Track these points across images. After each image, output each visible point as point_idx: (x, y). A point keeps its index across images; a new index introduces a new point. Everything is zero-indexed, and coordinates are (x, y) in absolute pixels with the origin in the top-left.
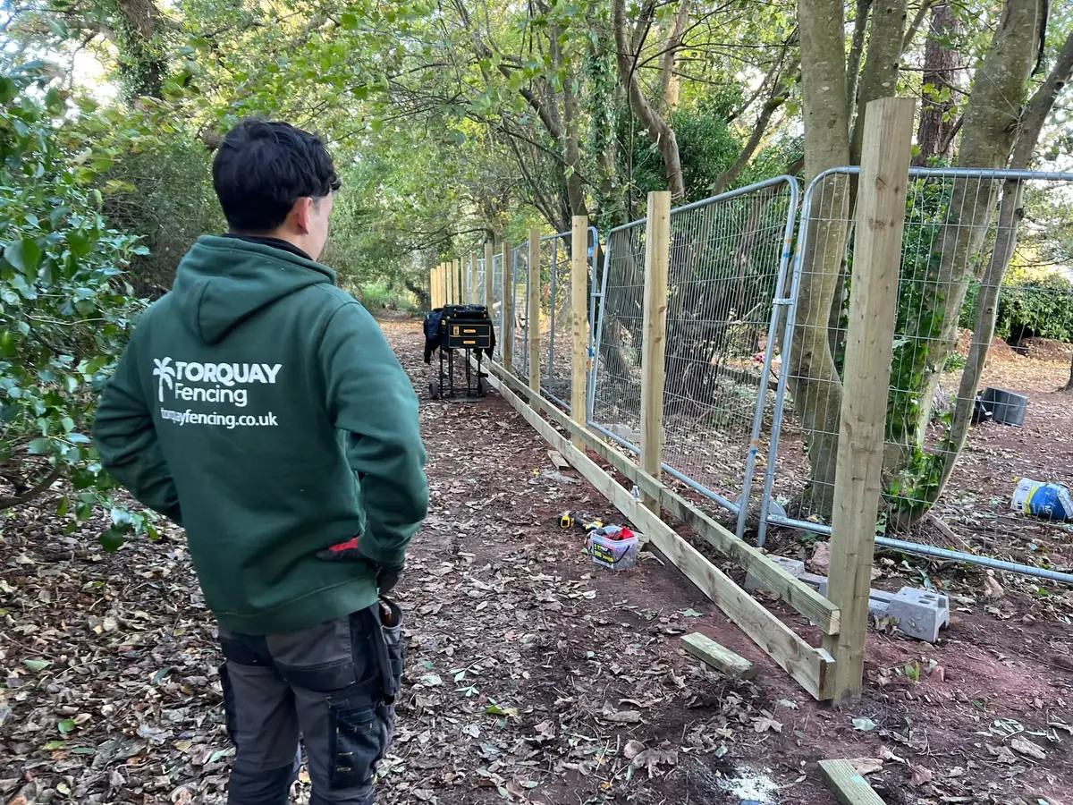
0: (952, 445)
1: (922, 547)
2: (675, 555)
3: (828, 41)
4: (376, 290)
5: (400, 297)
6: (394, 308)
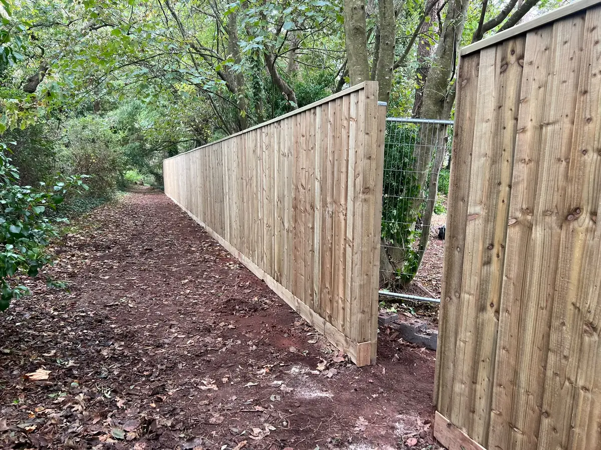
0: (422, 247)
1: (411, 296)
2: (294, 305)
3: (359, 57)
4: (132, 174)
5: (146, 178)
6: (142, 184)
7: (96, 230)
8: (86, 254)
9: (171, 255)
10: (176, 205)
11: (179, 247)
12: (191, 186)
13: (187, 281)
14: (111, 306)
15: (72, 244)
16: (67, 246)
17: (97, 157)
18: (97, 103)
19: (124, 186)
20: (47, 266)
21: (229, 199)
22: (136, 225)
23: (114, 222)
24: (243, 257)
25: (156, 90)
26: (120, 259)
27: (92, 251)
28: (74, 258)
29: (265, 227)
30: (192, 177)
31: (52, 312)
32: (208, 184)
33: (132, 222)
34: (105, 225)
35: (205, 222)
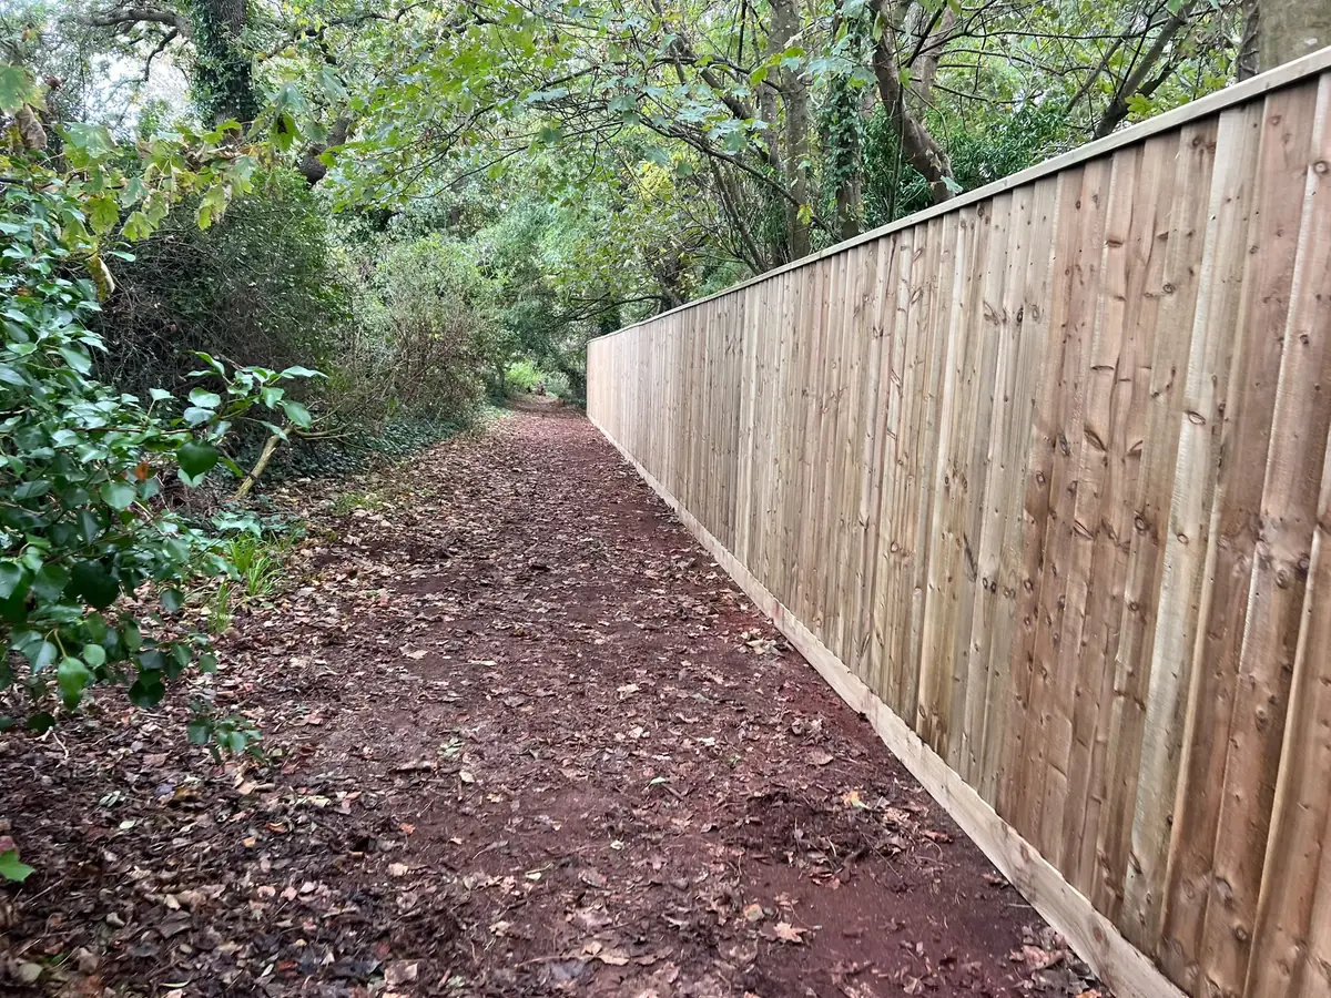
4: (522, 370)
5: (550, 379)
6: (541, 393)
7: (423, 504)
8: (386, 571)
9: (593, 589)
10: (611, 447)
11: (616, 568)
12: (648, 405)
13: (633, 687)
14: (408, 772)
15: (357, 540)
16: (346, 545)
17: (444, 328)
18: (458, 211)
19: (502, 395)
20: (279, 606)
21: (756, 447)
22: (517, 494)
23: (469, 484)
24: (792, 619)
25: (582, 172)
26: (467, 591)
27: (402, 562)
28: (354, 582)
29: (883, 549)
30: (654, 381)
31: (239, 779)
32: (695, 402)
33: (508, 484)
34: (446, 490)
35: (678, 497)
